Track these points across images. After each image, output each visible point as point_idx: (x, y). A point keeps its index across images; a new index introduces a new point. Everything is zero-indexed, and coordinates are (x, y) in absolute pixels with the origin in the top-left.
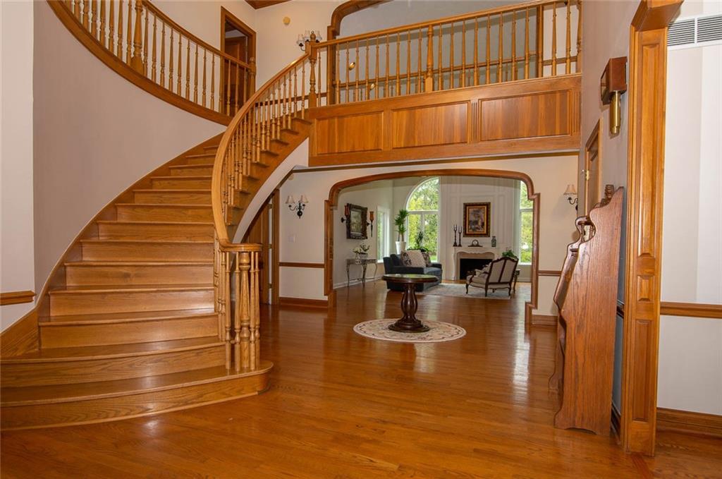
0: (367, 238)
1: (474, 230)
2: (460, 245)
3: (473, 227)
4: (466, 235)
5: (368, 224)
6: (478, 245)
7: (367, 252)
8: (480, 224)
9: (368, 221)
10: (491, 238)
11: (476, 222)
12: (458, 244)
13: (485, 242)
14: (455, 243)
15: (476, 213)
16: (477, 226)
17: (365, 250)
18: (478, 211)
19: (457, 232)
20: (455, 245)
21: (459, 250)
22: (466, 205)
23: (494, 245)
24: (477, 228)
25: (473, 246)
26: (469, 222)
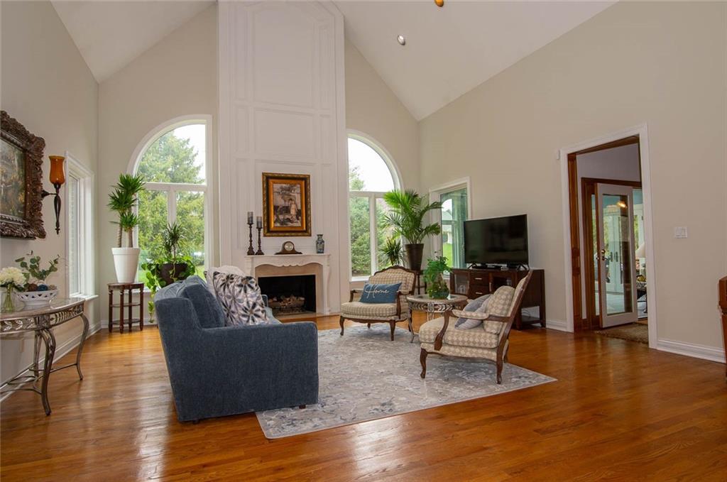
0: (42, 235)
1: (282, 223)
2: (260, 253)
3: (281, 217)
4: (270, 232)
5: (45, 194)
6: (293, 252)
7: (47, 282)
8: (293, 212)
9: (47, 185)
10: (314, 238)
11: (287, 210)
12: (256, 250)
13: (304, 245)
14: (251, 248)
15: (286, 193)
16: (287, 216)
17: (42, 275)
18: (289, 190)
19: (254, 226)
20: (251, 252)
21: (260, 261)
22: (268, 179)
23: (321, 251)
24: (289, 220)
25: (284, 252)
26: (276, 208)
